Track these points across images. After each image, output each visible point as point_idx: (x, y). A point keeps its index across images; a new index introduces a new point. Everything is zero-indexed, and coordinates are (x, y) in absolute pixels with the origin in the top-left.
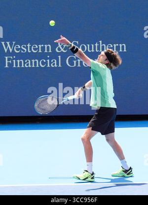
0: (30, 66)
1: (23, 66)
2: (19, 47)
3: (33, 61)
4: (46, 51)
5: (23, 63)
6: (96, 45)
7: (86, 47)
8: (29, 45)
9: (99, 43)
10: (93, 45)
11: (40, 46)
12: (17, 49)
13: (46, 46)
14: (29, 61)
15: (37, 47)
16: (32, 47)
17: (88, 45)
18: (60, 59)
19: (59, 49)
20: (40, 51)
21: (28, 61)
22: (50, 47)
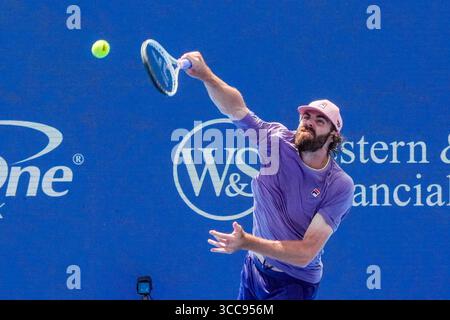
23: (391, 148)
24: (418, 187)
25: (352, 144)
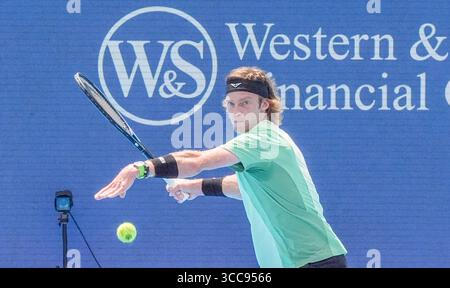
0: (321, 107)
1: (297, 107)
2: (287, 41)
3: (333, 89)
4: (377, 57)
5: (297, 96)
8: (319, 36)
11: (357, 38)
12: (281, 50)
13: (377, 38)
14: (320, 89)
15: (346, 41)
16: (331, 43)
18: (423, 83)
19: (422, 51)
20: (357, 57)
21: (315, 91)
22: (391, 44)
23: (352, 42)
24: (384, 89)
25: (307, 37)
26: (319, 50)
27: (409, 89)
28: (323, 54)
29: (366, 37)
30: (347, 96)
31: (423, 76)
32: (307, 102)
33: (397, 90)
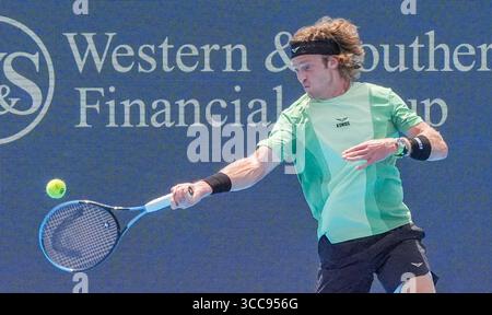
0: (169, 124)
1: (143, 124)
2: (131, 53)
4: (229, 68)
5: (142, 111)
6: (416, 45)
7: (376, 54)
8: (165, 46)
9: (424, 40)
10: (402, 47)
11: (206, 48)
12: (124, 61)
13: (228, 48)
14: (167, 103)
15: (195, 52)
16: (179, 54)
17: (386, 47)
18: (279, 96)
19: (278, 61)
20: (207, 68)
21: (161, 106)
22: (244, 54)
26: (165, 61)
27: (263, 103)
28: (170, 66)
29: (216, 47)
30: (197, 111)
31: (279, 89)
32: (153, 118)
33: (251, 104)
